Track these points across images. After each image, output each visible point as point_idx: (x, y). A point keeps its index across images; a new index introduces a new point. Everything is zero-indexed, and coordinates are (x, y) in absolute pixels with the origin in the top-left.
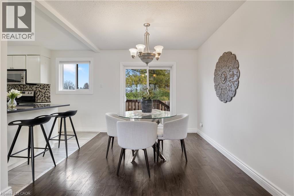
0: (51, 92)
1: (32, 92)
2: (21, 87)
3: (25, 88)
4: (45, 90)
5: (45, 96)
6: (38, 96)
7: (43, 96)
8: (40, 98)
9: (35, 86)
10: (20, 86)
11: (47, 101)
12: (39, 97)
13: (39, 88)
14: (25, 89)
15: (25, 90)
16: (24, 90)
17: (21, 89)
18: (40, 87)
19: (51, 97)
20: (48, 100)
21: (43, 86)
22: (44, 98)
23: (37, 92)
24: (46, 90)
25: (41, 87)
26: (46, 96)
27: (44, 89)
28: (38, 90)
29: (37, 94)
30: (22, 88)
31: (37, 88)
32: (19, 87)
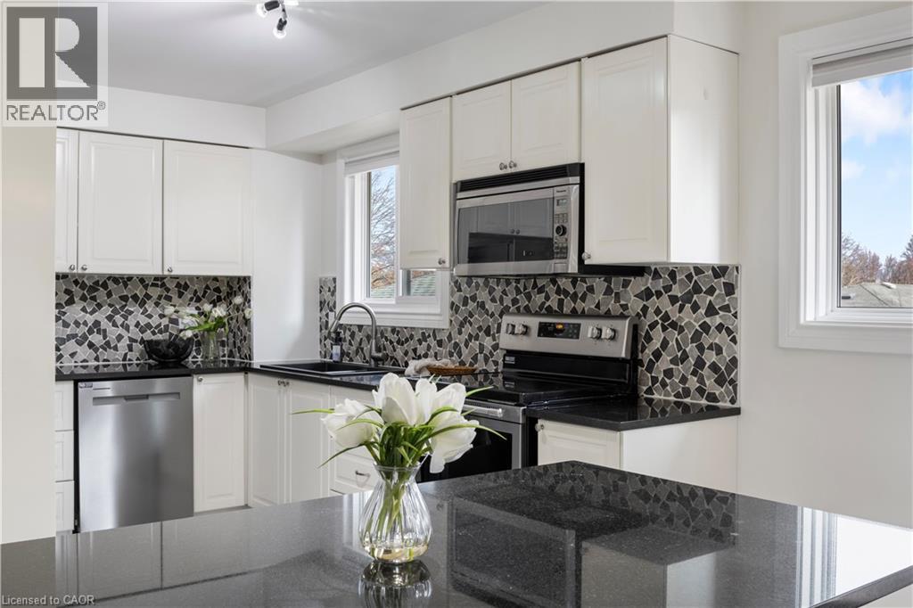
0: (744, 327)
1: (617, 324)
2: (558, 292)
3: (583, 299)
4: (702, 311)
5: (700, 363)
6: (657, 355)
7: (685, 357)
8: (669, 373)
9: (638, 284)
10: (554, 282)
11: (712, 397)
12: (664, 363)
13: (665, 297)
14: (580, 305)
15: (583, 315)
16: (574, 313)
17: (561, 303)
18: (668, 289)
19: (743, 374)
20: (718, 391)
21: (689, 277)
22: (694, 373)
23: (653, 326)
24: (711, 311)
25: (677, 291)
26: (710, 357)
27: (695, 308)
28: (658, 312)
29: (649, 338)
30: (566, 293)
31: (647, 294)
32: (551, 289)
